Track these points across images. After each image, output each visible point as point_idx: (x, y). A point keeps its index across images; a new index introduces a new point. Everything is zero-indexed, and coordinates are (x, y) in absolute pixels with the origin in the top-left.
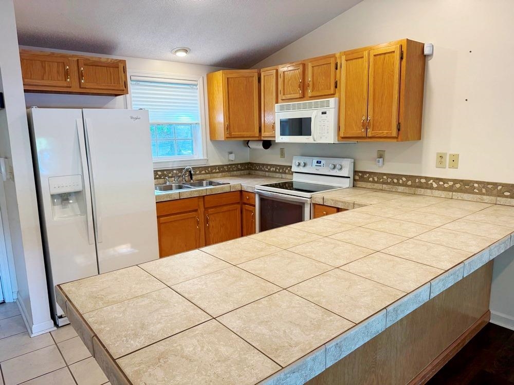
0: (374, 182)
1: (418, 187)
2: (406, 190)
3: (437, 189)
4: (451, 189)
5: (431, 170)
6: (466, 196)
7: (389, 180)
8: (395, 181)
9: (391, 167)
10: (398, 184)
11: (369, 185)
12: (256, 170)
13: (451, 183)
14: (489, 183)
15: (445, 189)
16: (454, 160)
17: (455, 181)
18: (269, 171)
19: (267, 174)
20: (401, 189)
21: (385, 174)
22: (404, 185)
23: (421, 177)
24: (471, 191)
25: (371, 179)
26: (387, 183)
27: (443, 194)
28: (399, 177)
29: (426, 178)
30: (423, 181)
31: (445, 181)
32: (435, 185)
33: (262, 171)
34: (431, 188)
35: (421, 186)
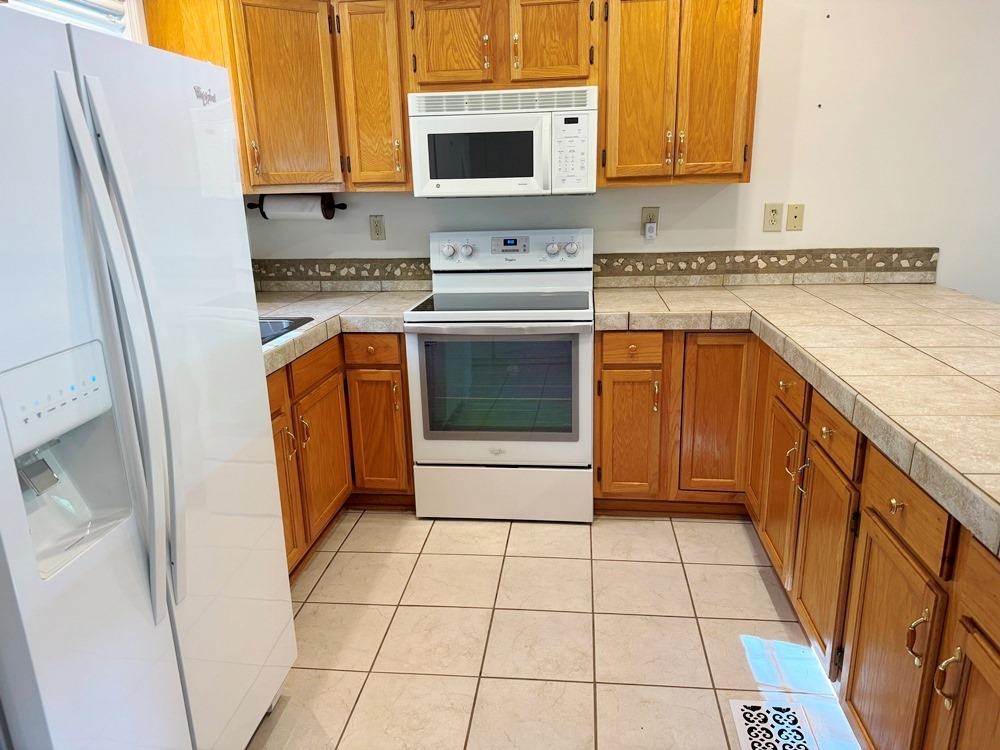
0: (636, 272)
1: (729, 272)
2: (706, 280)
3: (767, 270)
4: (791, 269)
5: (753, 237)
6: (817, 277)
7: (670, 266)
8: (683, 265)
10: (689, 271)
11: (625, 281)
12: (285, 278)
13: (791, 258)
14: (853, 251)
15: (781, 270)
16: (797, 216)
17: (798, 253)
18: (335, 277)
19: (327, 285)
20: (694, 280)
21: (660, 255)
22: (702, 271)
23: (737, 253)
24: (824, 268)
25: (629, 268)
26: (665, 273)
27: (777, 278)
28: (689, 257)
29: (745, 253)
30: (740, 259)
31: (780, 255)
32: (762, 264)
33: (308, 278)
34: (755, 270)
35: (736, 270)
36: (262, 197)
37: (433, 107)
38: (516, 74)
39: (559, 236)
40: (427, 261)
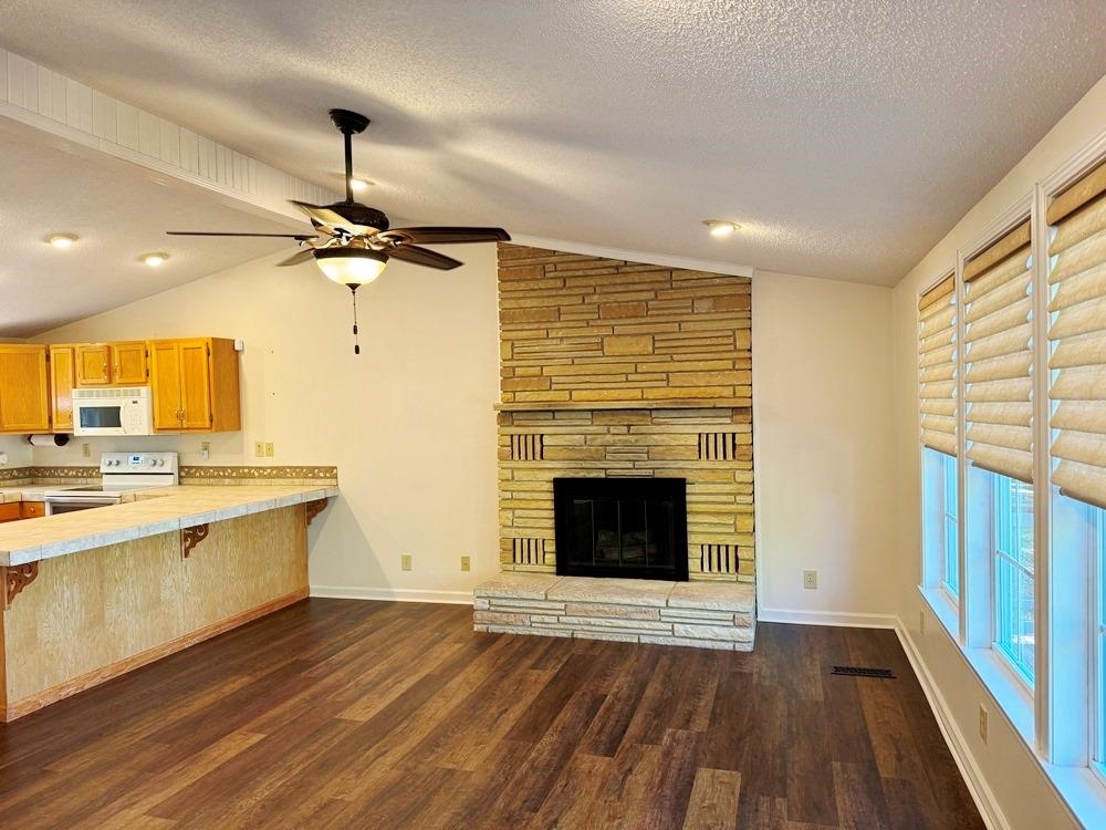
0: (201, 477)
1: (242, 477)
2: (232, 481)
3: (258, 477)
4: (269, 476)
5: (252, 460)
6: (281, 481)
7: (216, 473)
8: (221, 473)
9: (218, 460)
10: (225, 477)
11: (196, 481)
12: (45, 476)
13: (269, 471)
14: (297, 467)
15: (265, 477)
16: (270, 448)
17: (273, 468)
18: (66, 476)
19: (63, 480)
20: (227, 481)
21: (211, 468)
22: (230, 477)
23: (243, 468)
24: (283, 477)
25: (198, 474)
26: (214, 477)
27: (264, 481)
28: (224, 469)
29: (248, 468)
30: (246, 471)
31: (264, 469)
32: (256, 474)
33: (56, 477)
34: (253, 477)
35: (244, 476)
36: (31, 435)
37: (82, 395)
38: (118, 381)
39: (156, 456)
40: (99, 468)
